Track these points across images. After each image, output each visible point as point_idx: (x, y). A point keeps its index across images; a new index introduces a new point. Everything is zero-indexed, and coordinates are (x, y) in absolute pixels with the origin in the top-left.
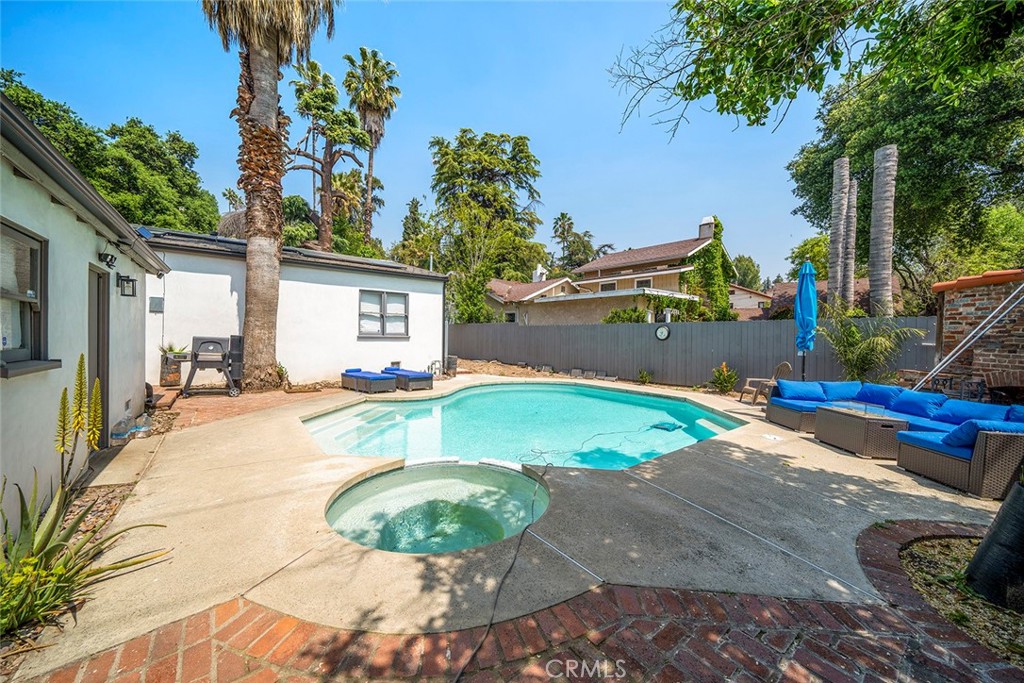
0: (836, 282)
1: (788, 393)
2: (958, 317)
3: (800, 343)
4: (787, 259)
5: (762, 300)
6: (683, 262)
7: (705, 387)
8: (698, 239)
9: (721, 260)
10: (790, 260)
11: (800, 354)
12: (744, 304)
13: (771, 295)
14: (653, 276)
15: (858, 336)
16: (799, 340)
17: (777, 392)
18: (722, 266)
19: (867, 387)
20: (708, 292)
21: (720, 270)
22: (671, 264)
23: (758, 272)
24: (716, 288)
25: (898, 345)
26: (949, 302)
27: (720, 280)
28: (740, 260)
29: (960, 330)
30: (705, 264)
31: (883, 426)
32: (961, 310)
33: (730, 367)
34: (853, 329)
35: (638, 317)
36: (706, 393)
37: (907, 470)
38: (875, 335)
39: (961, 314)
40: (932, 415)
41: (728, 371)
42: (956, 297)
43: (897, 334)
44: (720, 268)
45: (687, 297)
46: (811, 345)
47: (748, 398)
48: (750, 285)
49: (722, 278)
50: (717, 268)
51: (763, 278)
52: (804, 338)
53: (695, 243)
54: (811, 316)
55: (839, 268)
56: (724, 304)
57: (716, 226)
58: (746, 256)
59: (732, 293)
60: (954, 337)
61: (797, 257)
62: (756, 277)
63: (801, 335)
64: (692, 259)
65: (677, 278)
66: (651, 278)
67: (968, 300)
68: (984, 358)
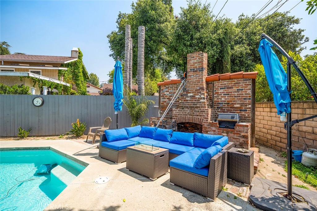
0: (127, 79)
1: (110, 138)
2: (164, 96)
3: (116, 106)
4: (108, 75)
5: (100, 91)
6: (62, 65)
7: (68, 134)
8: (70, 57)
9: (82, 69)
10: (109, 75)
11: (116, 113)
12: (93, 91)
13: (102, 89)
14: (42, 70)
15: (135, 103)
16: (116, 105)
17: (105, 138)
18: (83, 72)
19: (144, 128)
20: (76, 84)
21: (81, 74)
22: (55, 65)
23: (98, 80)
24: (80, 82)
25: (147, 107)
26: (162, 90)
27: (82, 78)
28: (92, 75)
29: (165, 101)
30: (74, 70)
31: (161, 156)
32: (165, 93)
33: (81, 121)
34: (134, 100)
35: (22, 91)
36: (67, 138)
37: (175, 185)
38: (141, 103)
39: (165, 95)
40: (169, 140)
41: (80, 124)
42: (164, 88)
43: (147, 102)
44: (81, 73)
45: (64, 84)
46: (121, 107)
47: (91, 139)
48: (96, 85)
49: (83, 78)
50: (80, 73)
51: (100, 83)
52: (117, 104)
53: (69, 59)
54: (121, 91)
55: (128, 73)
56: (84, 90)
57: (79, 53)
58: (94, 74)
59: (89, 87)
60: (163, 104)
61: (111, 75)
62: (98, 82)
63: (116, 102)
64: (67, 65)
65: (57, 72)
66: (41, 71)
67: (167, 90)
68: (175, 111)
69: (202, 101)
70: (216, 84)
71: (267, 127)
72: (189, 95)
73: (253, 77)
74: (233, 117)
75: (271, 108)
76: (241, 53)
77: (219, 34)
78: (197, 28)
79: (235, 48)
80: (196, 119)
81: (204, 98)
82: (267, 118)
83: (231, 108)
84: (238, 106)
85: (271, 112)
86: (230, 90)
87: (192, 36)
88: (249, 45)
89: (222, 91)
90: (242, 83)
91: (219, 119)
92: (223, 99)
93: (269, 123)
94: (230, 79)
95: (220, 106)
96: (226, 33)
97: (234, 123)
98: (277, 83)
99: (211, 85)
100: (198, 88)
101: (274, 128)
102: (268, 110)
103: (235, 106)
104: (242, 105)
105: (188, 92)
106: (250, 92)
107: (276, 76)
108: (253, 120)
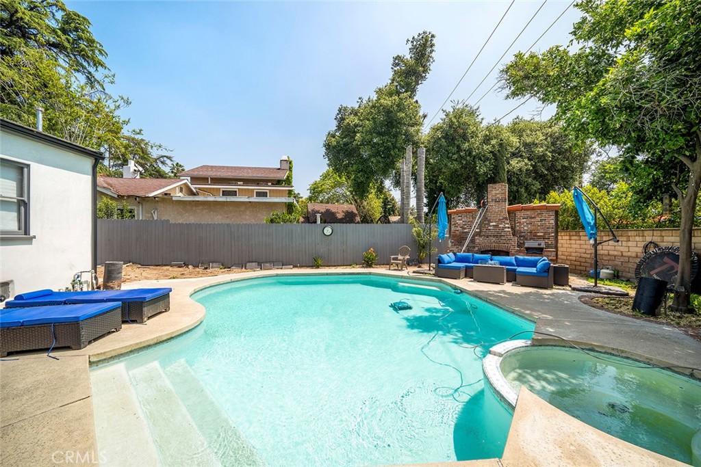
8: (279, 169)
14: (270, 190)
26: (453, 218)
29: (457, 229)
32: (458, 221)
39: (457, 223)
42: (456, 216)
57: (290, 163)
60: (455, 233)
65: (287, 192)
66: (268, 191)
67: (460, 218)
68: (478, 240)
69: (507, 230)
70: (518, 214)
71: (566, 253)
72: (491, 224)
73: (556, 209)
74: (540, 245)
75: (570, 236)
76: (520, 170)
77: (493, 146)
78: (464, 137)
79: (511, 162)
80: (503, 247)
81: (508, 228)
82: (566, 245)
83: (534, 236)
84: (542, 234)
85: (570, 240)
86: (533, 220)
87: (458, 147)
88: (530, 159)
89: (525, 220)
90: (545, 214)
91: (526, 246)
92: (525, 228)
93: (569, 250)
94: (533, 210)
95: (523, 234)
96: (501, 145)
97: (541, 249)
98: (588, 221)
99: (513, 215)
100: (501, 218)
101: (573, 254)
102: (568, 238)
103: (538, 234)
104: (545, 233)
105: (490, 221)
106: (553, 222)
107: (587, 216)
108: (556, 247)
